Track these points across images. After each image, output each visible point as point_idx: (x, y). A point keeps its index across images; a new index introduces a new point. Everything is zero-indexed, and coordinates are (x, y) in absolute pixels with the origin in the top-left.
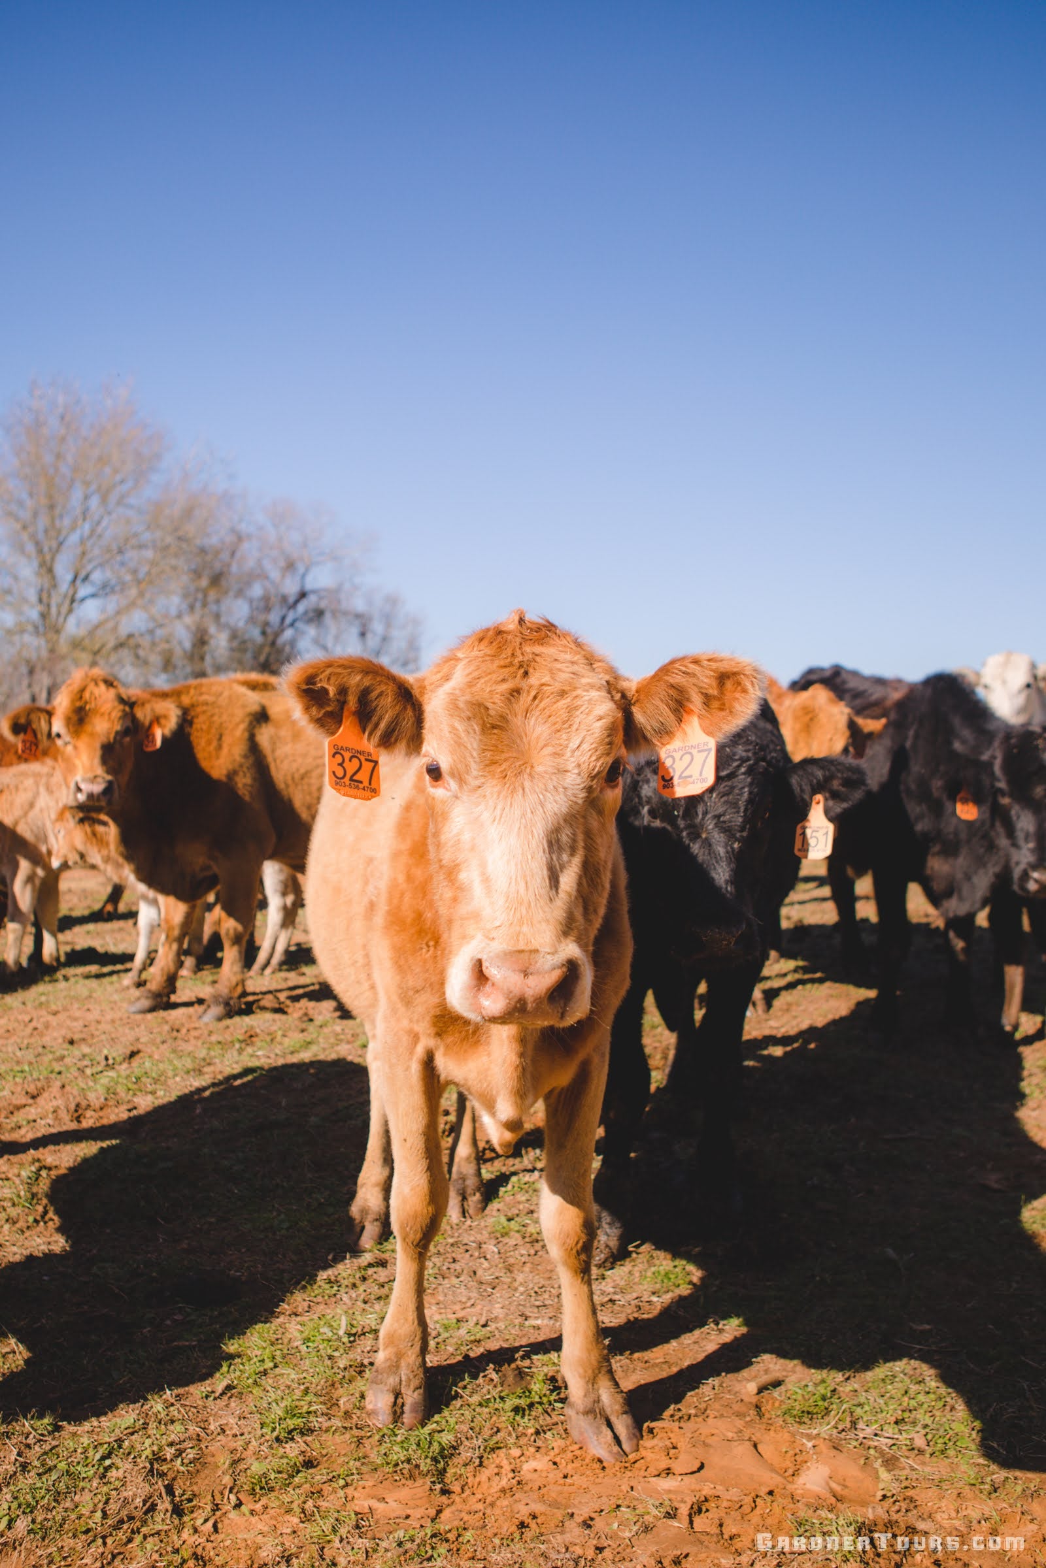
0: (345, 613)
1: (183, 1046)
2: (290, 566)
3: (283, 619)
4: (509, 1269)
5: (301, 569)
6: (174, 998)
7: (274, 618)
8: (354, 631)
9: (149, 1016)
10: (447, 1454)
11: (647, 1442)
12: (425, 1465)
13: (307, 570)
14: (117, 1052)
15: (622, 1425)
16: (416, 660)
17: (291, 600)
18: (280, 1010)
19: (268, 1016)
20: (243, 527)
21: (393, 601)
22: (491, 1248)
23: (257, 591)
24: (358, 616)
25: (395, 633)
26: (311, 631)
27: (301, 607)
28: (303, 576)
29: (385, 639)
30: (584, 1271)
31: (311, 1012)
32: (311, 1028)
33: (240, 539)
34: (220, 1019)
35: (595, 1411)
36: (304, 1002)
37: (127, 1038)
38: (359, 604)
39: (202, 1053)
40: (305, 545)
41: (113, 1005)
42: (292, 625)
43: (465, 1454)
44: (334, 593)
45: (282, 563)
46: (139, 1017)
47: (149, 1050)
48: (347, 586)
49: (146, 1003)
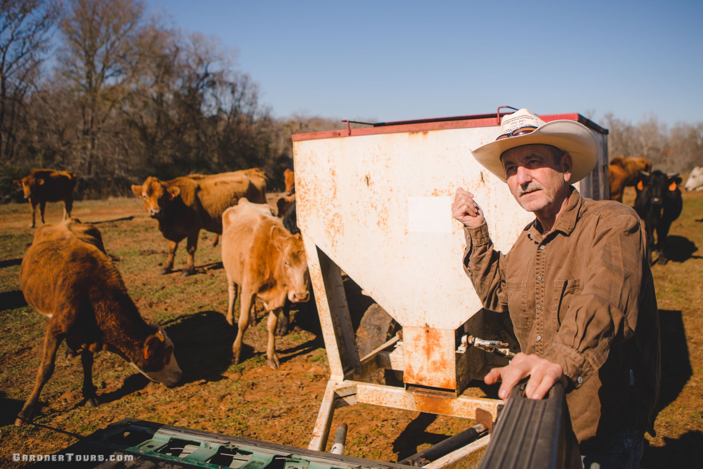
0: (226, 83)
1: (177, 284)
2: (200, 62)
3: (198, 85)
4: (261, 337)
5: (205, 63)
6: (173, 270)
7: (194, 85)
8: (229, 90)
9: (166, 276)
10: (243, 369)
11: (282, 366)
12: (238, 370)
13: (208, 63)
14: (159, 287)
15: (277, 363)
16: (256, 103)
17: (201, 76)
18: (204, 272)
19: (201, 275)
20: (179, 45)
21: (246, 77)
22: (257, 333)
23: (186, 72)
24: (231, 84)
25: (247, 91)
26: (210, 90)
27: (206, 80)
28: (207, 67)
29: (242, 94)
30: (275, 334)
31: (214, 273)
32: (214, 278)
33: (178, 50)
34: (187, 276)
35: (273, 361)
36: (212, 270)
37: (160, 282)
38: (231, 79)
39: (183, 287)
40: (207, 53)
41: (154, 272)
42: (202, 87)
43: (247, 369)
44: (221, 74)
45: (197, 61)
46: (162, 276)
47: (168, 286)
48: (226, 71)
49: (164, 271)
